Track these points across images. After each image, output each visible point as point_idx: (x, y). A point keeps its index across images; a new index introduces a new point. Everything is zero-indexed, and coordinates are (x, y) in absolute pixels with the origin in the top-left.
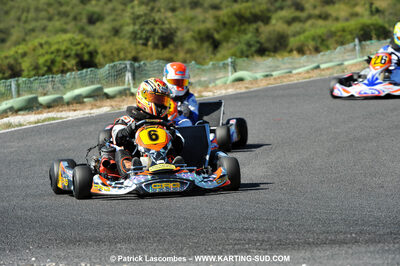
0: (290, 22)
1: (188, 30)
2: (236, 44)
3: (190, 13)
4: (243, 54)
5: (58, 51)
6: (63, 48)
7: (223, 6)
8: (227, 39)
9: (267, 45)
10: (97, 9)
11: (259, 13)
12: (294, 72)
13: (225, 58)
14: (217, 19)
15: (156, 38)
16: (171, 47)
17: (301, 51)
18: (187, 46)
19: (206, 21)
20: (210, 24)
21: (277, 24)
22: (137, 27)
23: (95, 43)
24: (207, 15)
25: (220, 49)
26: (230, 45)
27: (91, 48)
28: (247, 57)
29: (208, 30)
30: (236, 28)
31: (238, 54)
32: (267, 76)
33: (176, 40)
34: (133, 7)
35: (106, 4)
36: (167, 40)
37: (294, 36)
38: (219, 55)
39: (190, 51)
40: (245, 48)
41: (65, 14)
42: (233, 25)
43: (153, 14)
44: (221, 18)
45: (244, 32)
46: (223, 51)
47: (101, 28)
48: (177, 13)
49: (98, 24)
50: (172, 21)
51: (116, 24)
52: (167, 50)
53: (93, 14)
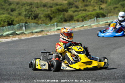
0: (74, 12)
1: (42, 14)
3: (43, 9)
4: (59, 22)
6: (3, 19)
7: (53, 6)
8: (54, 17)
9: (67, 19)
10: (13, 7)
11: (65, 9)
12: (76, 27)
13: (54, 23)
14: (51, 11)
15: (32, 16)
16: (37, 19)
17: (78, 21)
18: (42, 19)
19: (48, 11)
20: (49, 12)
21: (70, 12)
22: (26, 13)
23: (13, 18)
24: (48, 9)
25: (52, 20)
26: (56, 18)
28: (61, 22)
29: (48, 14)
30: (57, 13)
31: (58, 22)
33: (39, 17)
34: (25, 7)
35: (16, 5)
36: (36, 17)
37: (76, 16)
38: (52, 22)
39: (42, 21)
40: (60, 20)
41: (4, 9)
42: (56, 13)
43: (31, 9)
44: (53, 10)
45: (60, 14)
46: (53, 20)
47: (15, 13)
48: (39, 9)
49: (14, 12)
50: (38, 11)
51: (20, 12)
52: (36, 20)
53: (13, 8)
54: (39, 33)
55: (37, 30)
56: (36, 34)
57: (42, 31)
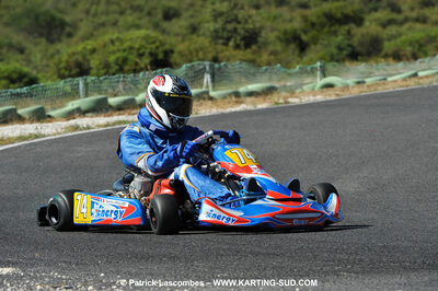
0: (384, 26)
1: (273, 30)
2: (326, 46)
3: (275, 11)
4: (332, 59)
5: (131, 48)
6: (137, 46)
7: (312, 4)
8: (315, 41)
9: (359, 49)
10: (173, 4)
11: (352, 14)
12: (390, 79)
13: (312, 61)
14: (305, 19)
15: (239, 38)
16: (254, 47)
17: (397, 57)
18: (271, 48)
19: (292, 19)
20: (297, 24)
21: (371, 26)
22: (218, 26)
23: (170, 41)
24: (294, 14)
25: (307, 52)
26: (319, 47)
27: (167, 47)
28: (337, 61)
29: (295, 31)
30: (326, 29)
31: (328, 58)
32: (359, 83)
33: (260, 40)
34: (213, 4)
36: (250, 40)
37: (389, 40)
38: (305, 59)
39: (274, 53)
40: (335, 51)
41: (139, 9)
42: (322, 26)
43: (235, 12)
44: (310, 18)
45: (335, 33)
46: (311, 54)
47: (177, 26)
48: (262, 11)
49: (174, 21)
50: (257, 19)
51: (194, 21)
52: (249, 51)
53: (170, 8)
54: (260, 99)
55: (252, 87)
56: (249, 99)
57: (270, 91)
